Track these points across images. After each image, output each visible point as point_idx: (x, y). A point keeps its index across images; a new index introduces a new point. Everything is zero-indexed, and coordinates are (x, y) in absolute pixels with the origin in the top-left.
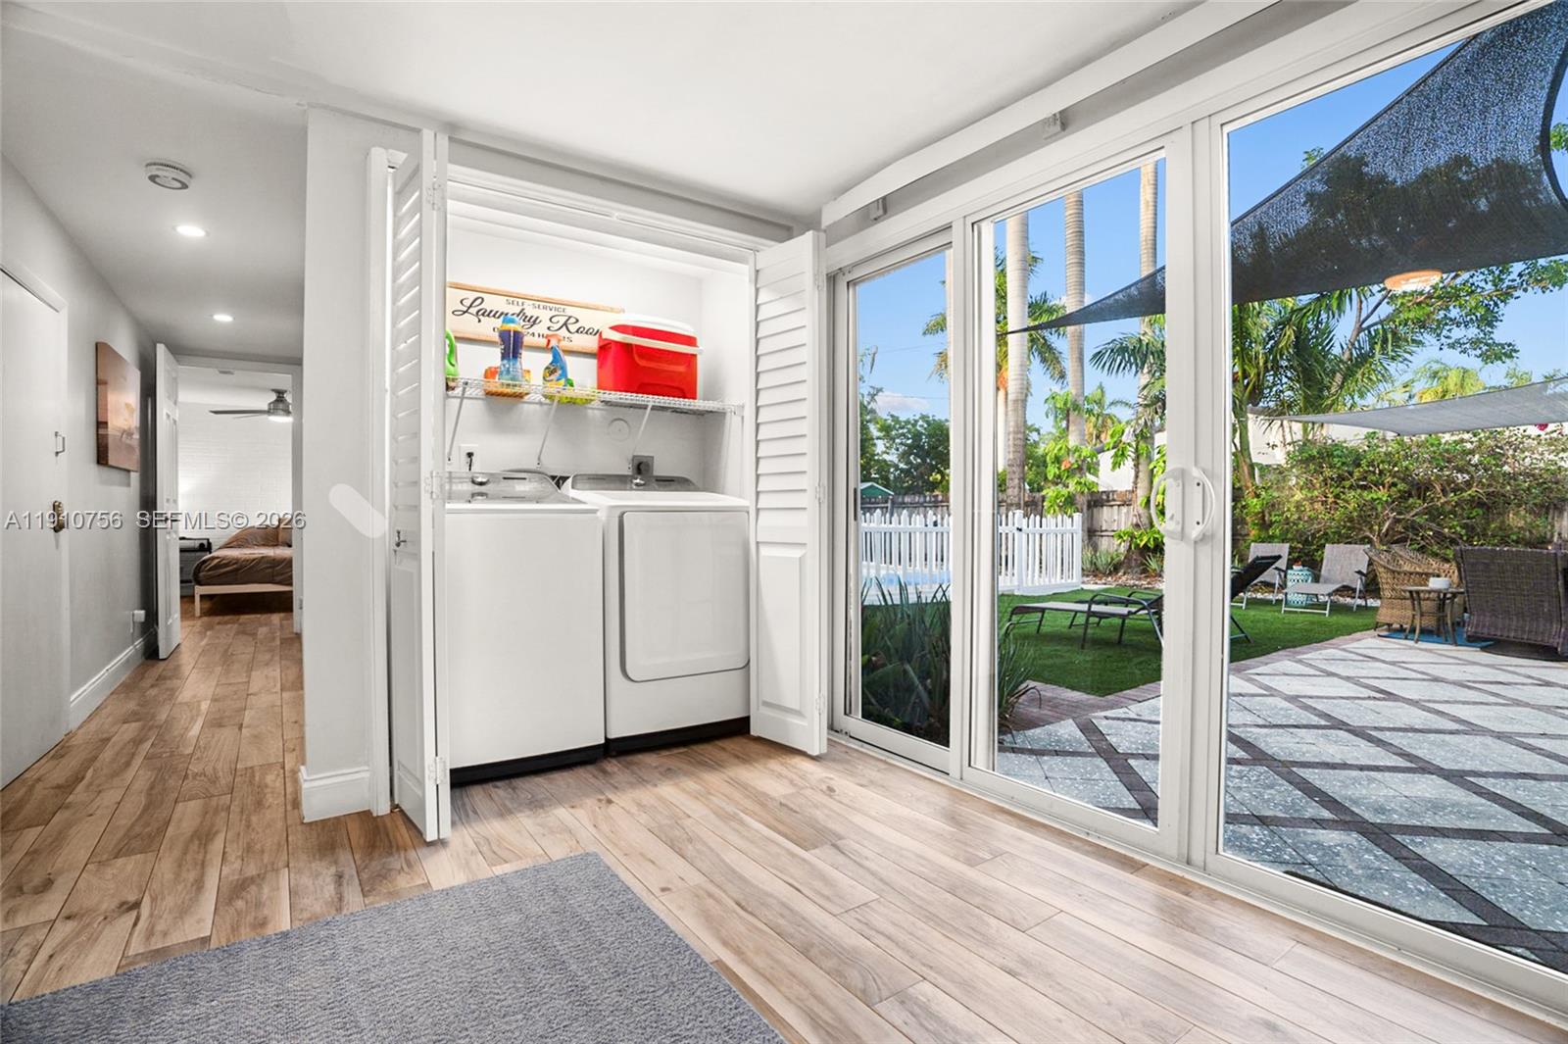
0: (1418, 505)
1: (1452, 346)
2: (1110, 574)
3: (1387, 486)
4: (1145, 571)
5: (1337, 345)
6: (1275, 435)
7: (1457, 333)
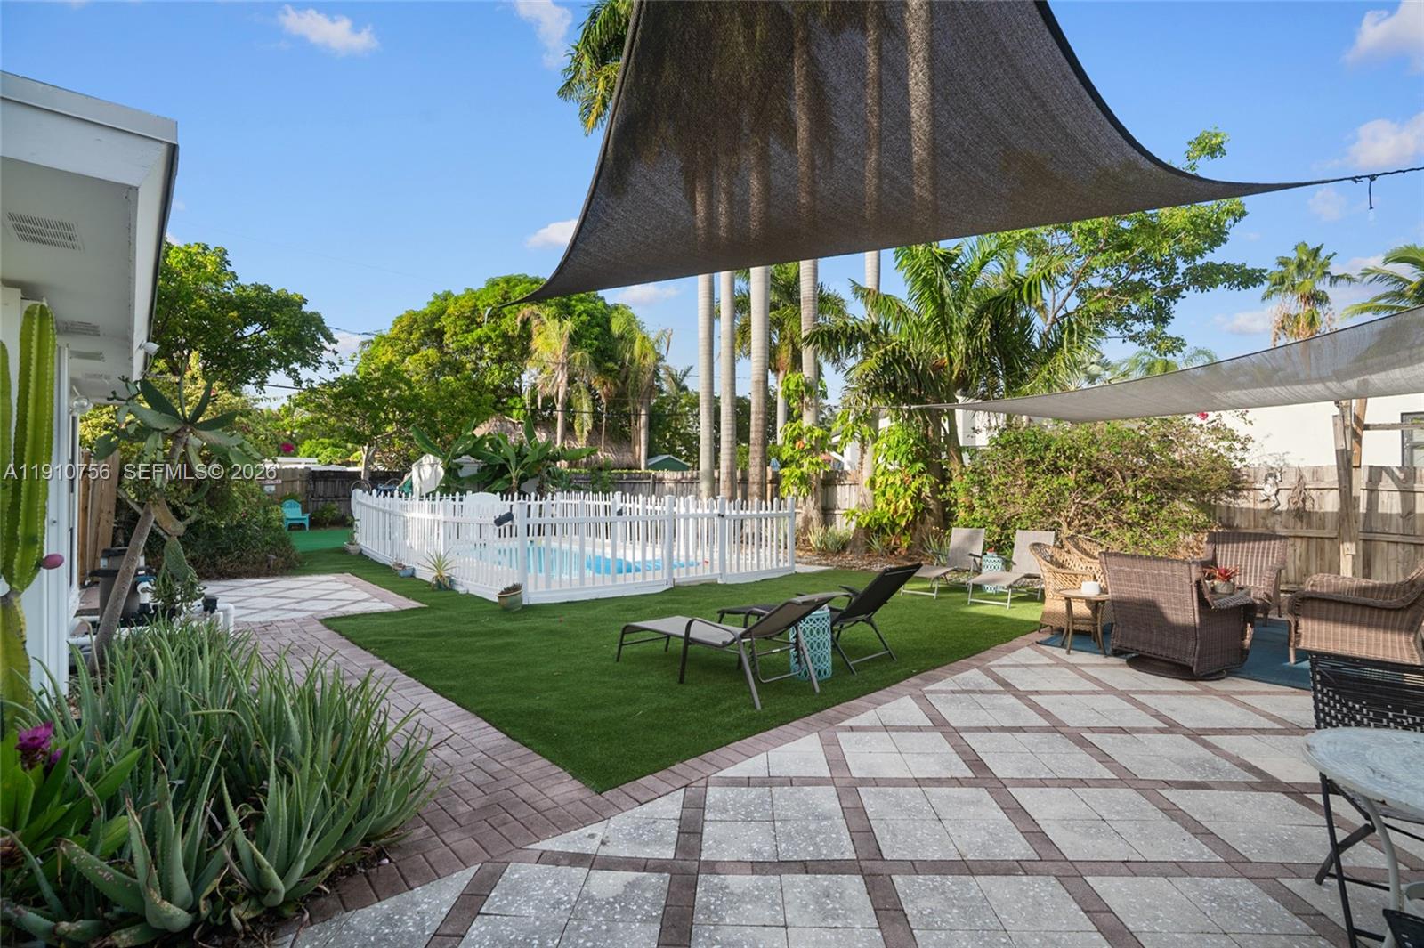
0: (1099, 490)
1: (1132, 338)
2: (838, 552)
3: (1074, 471)
4: (869, 550)
5: (1036, 335)
6: (981, 420)
7: (1137, 327)
